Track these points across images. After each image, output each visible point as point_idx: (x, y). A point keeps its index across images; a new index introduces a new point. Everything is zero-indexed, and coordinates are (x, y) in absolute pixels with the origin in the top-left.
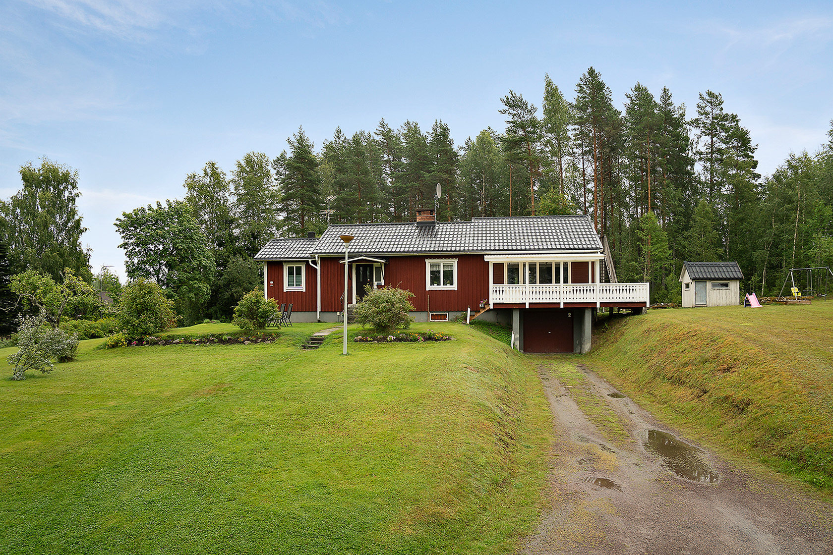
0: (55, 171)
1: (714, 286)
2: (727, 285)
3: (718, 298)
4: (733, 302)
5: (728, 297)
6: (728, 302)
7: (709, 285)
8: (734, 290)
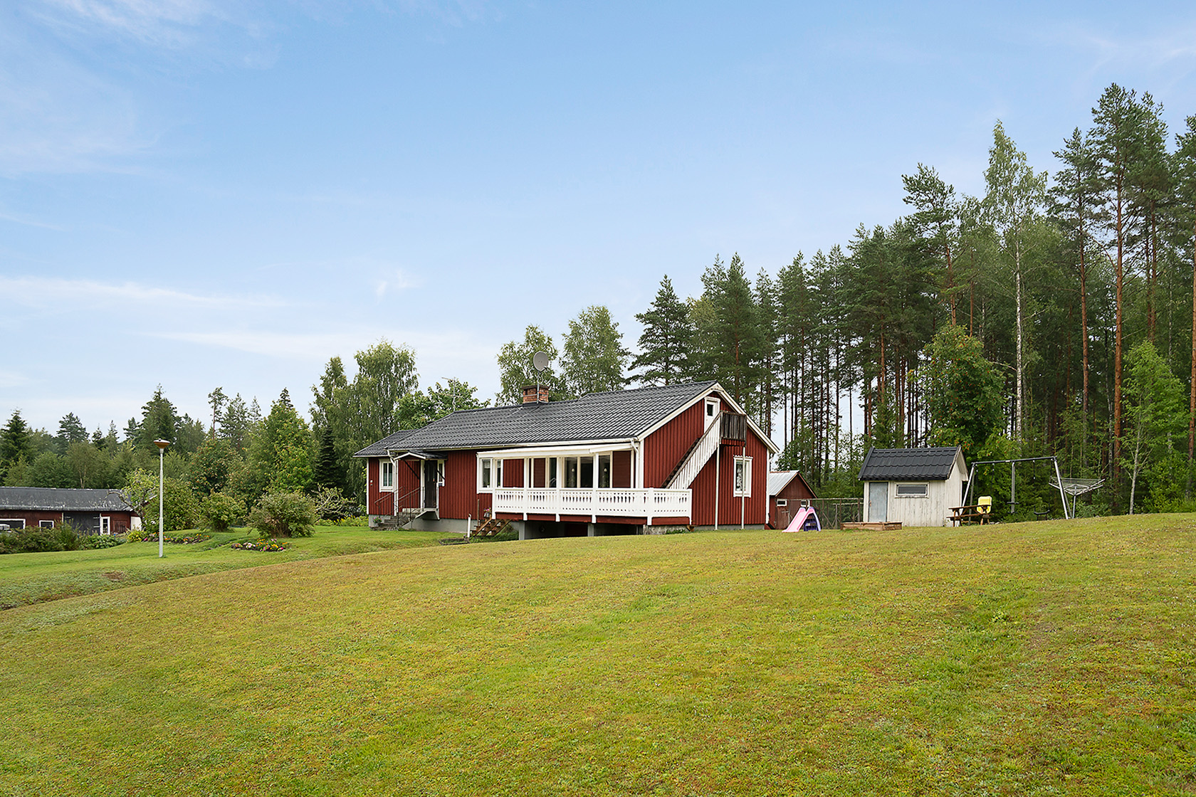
0: (389, 352)
1: (901, 490)
2: (923, 490)
3: (907, 512)
4: (933, 520)
5: (925, 511)
6: (924, 520)
7: (892, 488)
8: (936, 498)
